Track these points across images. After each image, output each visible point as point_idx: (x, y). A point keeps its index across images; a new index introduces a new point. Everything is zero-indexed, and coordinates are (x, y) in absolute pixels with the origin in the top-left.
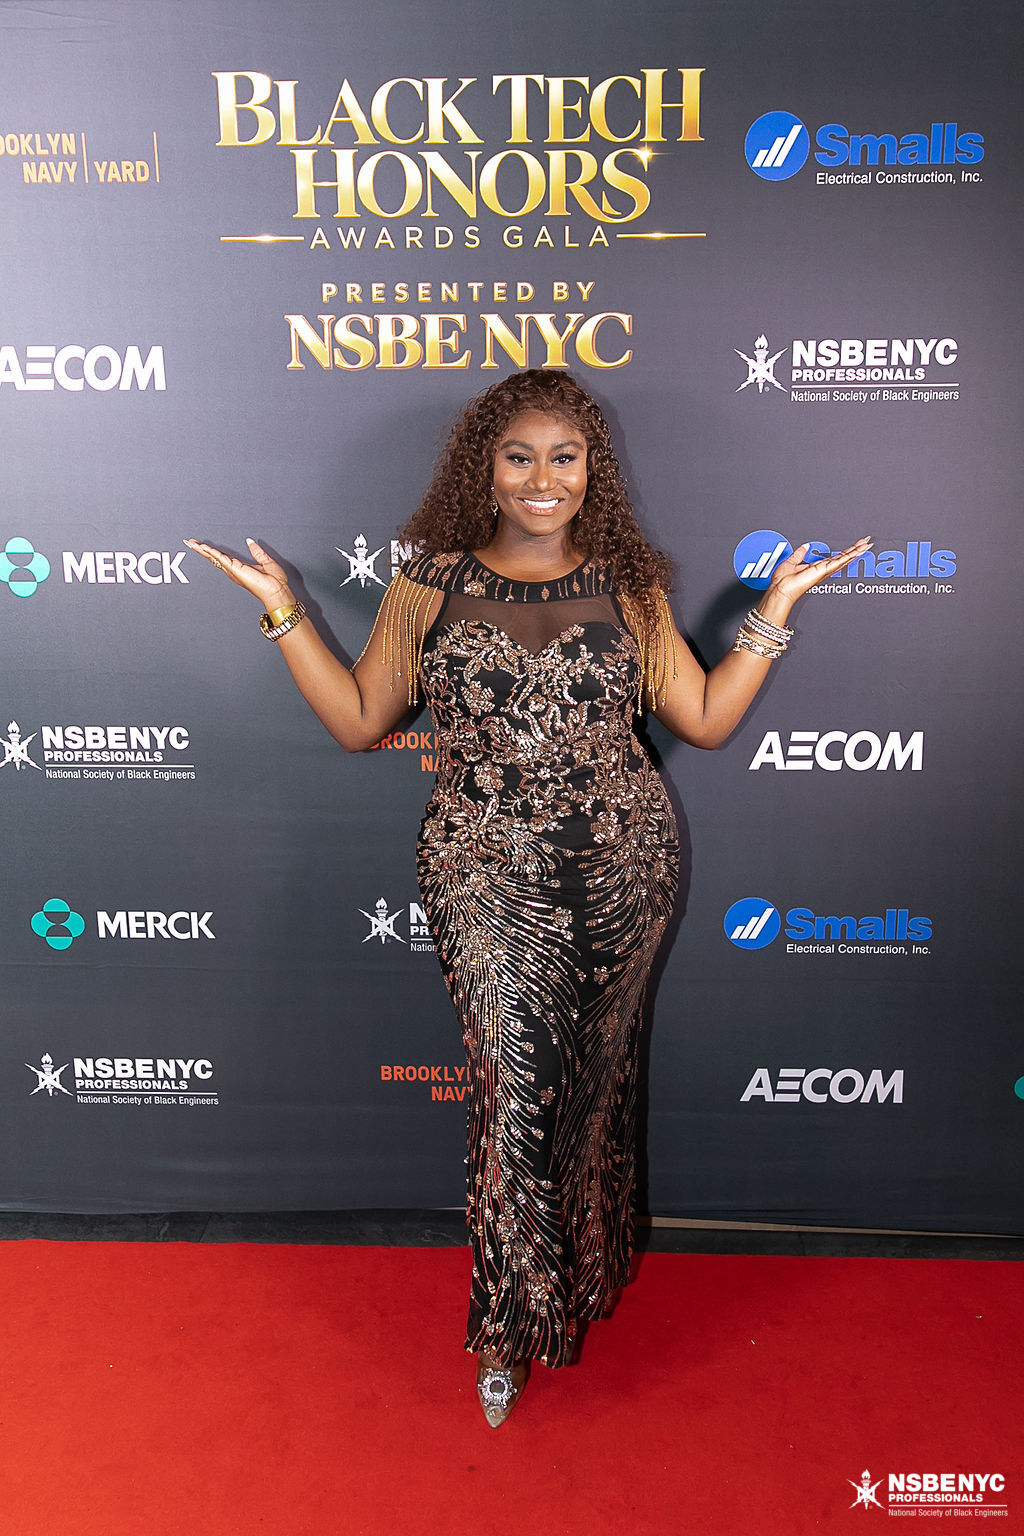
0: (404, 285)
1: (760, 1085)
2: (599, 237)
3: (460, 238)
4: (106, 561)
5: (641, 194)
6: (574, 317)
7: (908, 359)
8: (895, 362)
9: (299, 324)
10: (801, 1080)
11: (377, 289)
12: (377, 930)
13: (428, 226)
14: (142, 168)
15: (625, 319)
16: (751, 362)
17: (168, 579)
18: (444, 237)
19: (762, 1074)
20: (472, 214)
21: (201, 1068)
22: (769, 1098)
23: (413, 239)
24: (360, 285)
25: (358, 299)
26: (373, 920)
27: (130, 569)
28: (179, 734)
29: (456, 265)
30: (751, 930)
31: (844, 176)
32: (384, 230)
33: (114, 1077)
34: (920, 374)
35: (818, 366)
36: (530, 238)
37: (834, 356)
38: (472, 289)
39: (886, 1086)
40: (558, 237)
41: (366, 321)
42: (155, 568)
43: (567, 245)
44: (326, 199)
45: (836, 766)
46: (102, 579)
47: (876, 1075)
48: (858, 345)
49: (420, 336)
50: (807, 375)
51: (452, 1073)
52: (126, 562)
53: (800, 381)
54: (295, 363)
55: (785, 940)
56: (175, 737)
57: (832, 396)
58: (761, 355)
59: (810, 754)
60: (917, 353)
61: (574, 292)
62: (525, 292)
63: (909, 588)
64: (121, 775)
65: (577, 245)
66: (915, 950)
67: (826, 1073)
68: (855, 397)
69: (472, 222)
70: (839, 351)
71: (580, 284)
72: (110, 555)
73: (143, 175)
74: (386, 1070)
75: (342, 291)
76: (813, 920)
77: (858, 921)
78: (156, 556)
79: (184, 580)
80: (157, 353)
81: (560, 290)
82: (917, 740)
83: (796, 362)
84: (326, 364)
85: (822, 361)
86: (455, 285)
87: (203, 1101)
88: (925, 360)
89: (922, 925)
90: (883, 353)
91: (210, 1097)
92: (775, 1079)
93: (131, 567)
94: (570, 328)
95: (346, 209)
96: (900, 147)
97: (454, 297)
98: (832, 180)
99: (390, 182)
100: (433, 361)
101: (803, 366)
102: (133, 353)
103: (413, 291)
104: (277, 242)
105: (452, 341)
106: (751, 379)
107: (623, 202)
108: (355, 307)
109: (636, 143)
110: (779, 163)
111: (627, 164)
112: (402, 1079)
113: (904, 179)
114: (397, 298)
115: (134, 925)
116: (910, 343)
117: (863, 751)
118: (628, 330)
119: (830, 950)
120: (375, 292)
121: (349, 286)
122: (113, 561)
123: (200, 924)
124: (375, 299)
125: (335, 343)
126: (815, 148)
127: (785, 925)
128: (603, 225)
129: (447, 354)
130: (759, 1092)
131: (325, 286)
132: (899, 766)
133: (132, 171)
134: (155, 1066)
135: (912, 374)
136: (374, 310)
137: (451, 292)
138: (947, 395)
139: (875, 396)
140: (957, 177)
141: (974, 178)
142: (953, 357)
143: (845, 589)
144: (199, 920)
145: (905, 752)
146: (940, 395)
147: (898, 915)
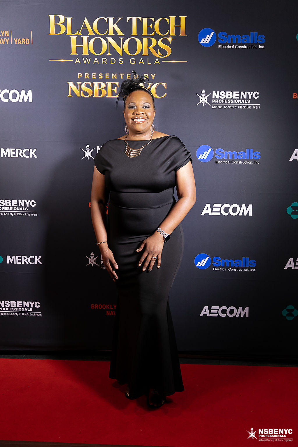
0: (101, 74)
1: (205, 311)
2: (157, 61)
3: (118, 61)
4: (13, 151)
5: (169, 50)
6: (150, 84)
7: (245, 97)
8: (241, 98)
9: (71, 84)
10: (218, 310)
11: (93, 75)
12: (91, 262)
13: (108, 58)
14: (27, 40)
15: (164, 84)
16: (201, 97)
17: (31, 157)
18: (113, 61)
19: (206, 308)
20: (121, 54)
21: (36, 304)
22: (208, 315)
23: (104, 61)
24: (89, 74)
25: (88, 78)
26: (90, 259)
27: (20, 154)
28: (33, 202)
29: (116, 68)
30: (202, 263)
31: (226, 46)
32: (96, 58)
33: (10, 307)
34: (249, 101)
35: (219, 98)
36: (137, 61)
37: (224, 96)
38: (121, 75)
39: (243, 312)
40: (145, 61)
41: (90, 84)
42: (27, 153)
43: (148, 63)
44: (80, 50)
45: (227, 214)
46: (12, 156)
47: (240, 308)
48: (231, 93)
49: (106, 88)
50: (217, 101)
51: (113, 307)
52: (19, 151)
53: (214, 103)
54: (70, 95)
55: (212, 266)
56: (32, 203)
57: (224, 107)
58: (203, 95)
59: (219, 211)
60: (248, 95)
61: (150, 76)
63: (247, 162)
64: (15, 214)
65: (151, 64)
66: (251, 270)
67: (225, 308)
68: (230, 107)
69: (121, 57)
70: (226, 94)
71: (152, 74)
72: (14, 149)
73: (28, 42)
74: (93, 306)
75: (84, 75)
76: (221, 261)
77: (234, 261)
78: (28, 150)
79: (36, 157)
80: (30, 92)
82: (251, 207)
83: (213, 97)
84: (79, 96)
85: (221, 97)
86: (116, 74)
87: (37, 315)
88: (250, 97)
89: (253, 262)
90: (238, 95)
91: (39, 313)
92: (210, 309)
95: (85, 52)
96: (242, 38)
97: (116, 77)
98: (222, 47)
99: (98, 46)
100: (110, 95)
101: (215, 98)
102: (23, 92)
103: (104, 76)
104: (65, 61)
105: (115, 90)
106: (201, 102)
107: (164, 52)
108: (87, 80)
109: (168, 36)
110: (208, 42)
111: (165, 42)
112: (97, 308)
113: (243, 47)
114: (99, 77)
115: (18, 260)
116: (246, 92)
117: (235, 210)
118: (165, 88)
119: (226, 270)
120: (93, 76)
121: (86, 74)
122: (15, 151)
124: (93, 78)
125: (81, 90)
126: (218, 38)
127: (212, 262)
128: (158, 58)
129: (113, 93)
130: (205, 313)
131: (79, 74)
132: (245, 214)
133: (24, 41)
134: (23, 303)
135: (247, 101)
136: (93, 81)
137: (115, 76)
138: (256, 107)
139: (236, 107)
140: (258, 47)
141: (262, 47)
142: (258, 97)
143: (229, 162)
144: (37, 259)
145: (247, 210)
146: (255, 107)
147: (246, 259)
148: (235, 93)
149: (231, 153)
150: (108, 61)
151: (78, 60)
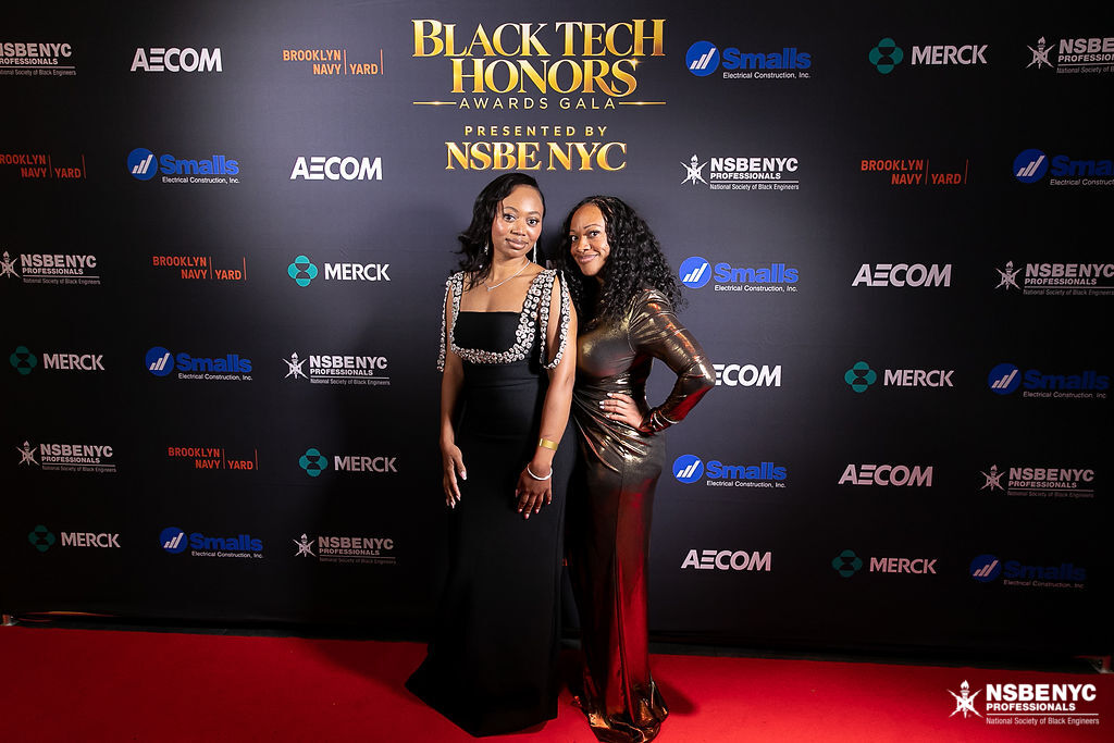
0: (508, 127)
1: (692, 559)
2: (610, 103)
3: (537, 104)
4: (347, 268)
5: (632, 82)
6: (596, 145)
7: (772, 169)
8: (765, 169)
9: (452, 146)
10: (715, 557)
11: (493, 129)
13: (521, 97)
14: (374, 67)
15: (623, 146)
16: (689, 169)
17: (379, 278)
18: (529, 103)
19: (693, 553)
20: (544, 92)
21: (387, 543)
22: (697, 567)
23: (512, 104)
24: (485, 127)
25: (484, 134)
27: (359, 273)
28: (382, 361)
29: (535, 117)
30: (687, 472)
31: (738, 74)
32: (498, 99)
33: (340, 548)
34: (778, 176)
35: (724, 171)
36: (573, 104)
37: (733, 166)
38: (543, 129)
39: (761, 561)
40: (588, 104)
41: (487, 145)
42: (372, 272)
43: (593, 107)
44: (468, 83)
45: (734, 383)
46: (345, 278)
47: (756, 554)
48: (746, 160)
49: (516, 154)
50: (719, 175)
52: (358, 269)
53: (714, 179)
54: (449, 167)
55: (705, 478)
56: (380, 362)
57: (731, 187)
58: (694, 165)
59: (721, 376)
60: (776, 165)
61: (596, 132)
62: (571, 131)
63: (774, 289)
64: (350, 382)
65: (598, 108)
66: (777, 485)
67: (729, 553)
68: (744, 187)
69: (544, 96)
70: (735, 163)
71: (599, 128)
72: (349, 265)
73: (374, 71)
75: (475, 130)
76: (721, 468)
77: (746, 469)
78: (374, 266)
79: (388, 279)
80: (378, 161)
81: (589, 131)
82: (778, 369)
83: (713, 169)
84: (466, 168)
85: (726, 168)
86: (534, 128)
87: (387, 562)
88: (781, 169)
89: (781, 472)
90: (758, 165)
91: (391, 560)
92: (700, 556)
93: (360, 271)
94: (594, 150)
95: (479, 88)
96: (767, 59)
97: (534, 133)
98: (731, 76)
99: (501, 76)
100: (522, 167)
101: (716, 171)
102: (366, 161)
103: (512, 130)
104: (442, 105)
105: (532, 156)
106: (689, 178)
107: (622, 86)
108: (482, 138)
109: (630, 56)
110: (704, 67)
111: (625, 67)
113: (769, 76)
114: (504, 134)
115: (354, 464)
116: (773, 160)
117: (748, 376)
118: (624, 152)
119: (730, 484)
120: (492, 131)
121: (479, 127)
122: (351, 269)
123: (390, 464)
124: (492, 134)
125: (471, 157)
126: (722, 59)
127: (706, 470)
128: (612, 98)
129: (529, 163)
130: (692, 563)
131: (466, 127)
132: (768, 384)
133: (369, 69)
134: (362, 541)
135: (774, 176)
136: (491, 140)
137: (532, 131)
138: (792, 187)
139: (754, 187)
140: (797, 75)
141: (806, 76)
142: (796, 168)
143: (739, 289)
144: (389, 461)
145: (771, 376)
146: (789, 187)
147: (767, 466)
148: (752, 160)
149: (744, 272)
150: (521, 104)
151: (465, 103)
